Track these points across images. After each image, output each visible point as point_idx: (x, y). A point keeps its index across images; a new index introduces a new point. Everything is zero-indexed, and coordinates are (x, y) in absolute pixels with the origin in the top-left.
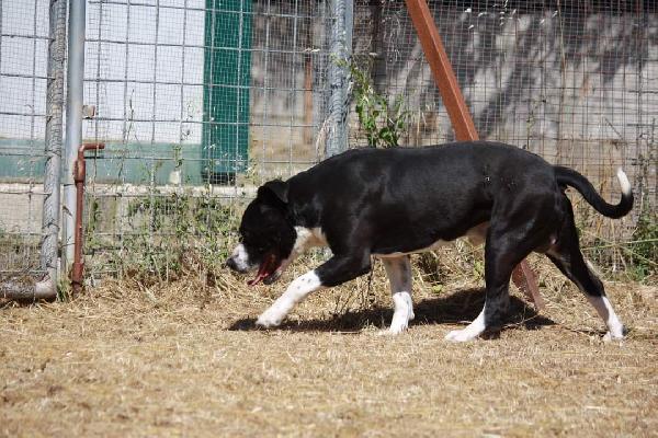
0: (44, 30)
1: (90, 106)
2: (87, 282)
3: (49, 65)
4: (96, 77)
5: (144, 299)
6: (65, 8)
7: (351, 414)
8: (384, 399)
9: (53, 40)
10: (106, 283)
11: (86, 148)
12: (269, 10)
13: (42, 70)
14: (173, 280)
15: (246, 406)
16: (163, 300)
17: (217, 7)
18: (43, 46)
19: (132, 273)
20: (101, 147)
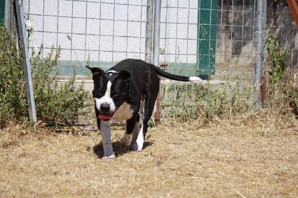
0: (144, 18)
1: (162, 49)
2: (161, 119)
3: (146, 33)
4: (164, 37)
5: (184, 127)
6: (153, 10)
7: (280, 173)
8: (291, 167)
9: (148, 23)
10: (169, 120)
11: (161, 66)
12: (233, 9)
13: (144, 35)
14: (195, 119)
15: (237, 170)
16: (191, 127)
17: (212, 8)
18: (144, 25)
19: (179, 116)
20: (167, 65)
